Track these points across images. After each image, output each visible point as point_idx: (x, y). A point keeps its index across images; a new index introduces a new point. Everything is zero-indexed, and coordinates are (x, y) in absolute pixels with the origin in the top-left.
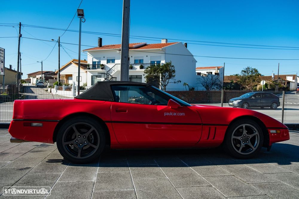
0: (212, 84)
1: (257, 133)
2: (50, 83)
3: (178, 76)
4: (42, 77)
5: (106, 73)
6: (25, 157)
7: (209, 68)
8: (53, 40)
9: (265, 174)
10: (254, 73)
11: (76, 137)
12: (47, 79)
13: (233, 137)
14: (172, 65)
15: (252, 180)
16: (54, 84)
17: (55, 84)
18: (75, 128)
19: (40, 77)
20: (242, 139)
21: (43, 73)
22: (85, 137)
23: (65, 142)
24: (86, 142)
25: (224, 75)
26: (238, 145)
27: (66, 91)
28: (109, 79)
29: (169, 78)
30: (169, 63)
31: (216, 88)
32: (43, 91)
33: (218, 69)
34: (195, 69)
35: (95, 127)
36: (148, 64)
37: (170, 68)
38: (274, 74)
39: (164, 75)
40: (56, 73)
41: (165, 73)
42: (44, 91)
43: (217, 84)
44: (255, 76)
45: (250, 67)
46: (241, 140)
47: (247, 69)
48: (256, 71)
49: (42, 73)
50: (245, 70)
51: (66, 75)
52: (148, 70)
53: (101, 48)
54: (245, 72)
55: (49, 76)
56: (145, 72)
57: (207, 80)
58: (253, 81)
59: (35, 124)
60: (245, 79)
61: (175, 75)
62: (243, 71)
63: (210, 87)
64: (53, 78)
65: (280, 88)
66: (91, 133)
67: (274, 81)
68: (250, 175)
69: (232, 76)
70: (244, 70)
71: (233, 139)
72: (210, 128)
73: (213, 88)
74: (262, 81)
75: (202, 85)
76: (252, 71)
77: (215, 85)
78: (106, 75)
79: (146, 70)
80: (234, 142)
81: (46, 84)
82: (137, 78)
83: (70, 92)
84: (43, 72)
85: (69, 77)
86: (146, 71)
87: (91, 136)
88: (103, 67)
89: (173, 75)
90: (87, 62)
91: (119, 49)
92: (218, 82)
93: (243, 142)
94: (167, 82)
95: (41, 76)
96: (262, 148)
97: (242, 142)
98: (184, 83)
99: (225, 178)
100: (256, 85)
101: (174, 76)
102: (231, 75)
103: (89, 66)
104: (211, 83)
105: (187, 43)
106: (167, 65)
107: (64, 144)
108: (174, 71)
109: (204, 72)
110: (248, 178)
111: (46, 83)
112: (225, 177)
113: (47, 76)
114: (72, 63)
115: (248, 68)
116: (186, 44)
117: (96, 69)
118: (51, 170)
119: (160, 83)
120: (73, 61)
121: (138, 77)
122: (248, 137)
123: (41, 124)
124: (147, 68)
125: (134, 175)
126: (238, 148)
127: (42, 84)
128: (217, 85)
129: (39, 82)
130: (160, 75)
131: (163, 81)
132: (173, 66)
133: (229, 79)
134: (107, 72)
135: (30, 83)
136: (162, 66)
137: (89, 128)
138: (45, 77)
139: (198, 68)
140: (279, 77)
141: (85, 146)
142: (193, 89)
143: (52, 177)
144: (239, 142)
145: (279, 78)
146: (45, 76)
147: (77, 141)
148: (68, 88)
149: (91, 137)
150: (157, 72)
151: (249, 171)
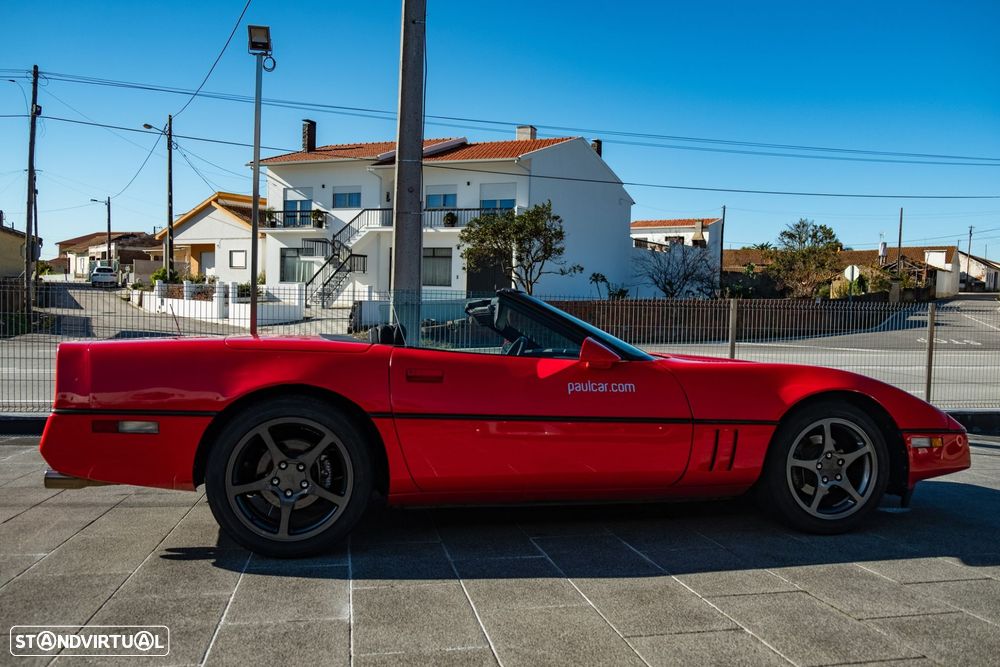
0: (686, 277)
1: (869, 448)
2: (138, 273)
3: (573, 250)
4: (109, 251)
5: (330, 239)
6: (92, 534)
7: (675, 223)
8: (148, 126)
9: (908, 586)
10: (821, 241)
11: (270, 467)
12: (126, 259)
13: (792, 462)
14: (554, 213)
15: (867, 606)
16: (151, 276)
17: (156, 278)
18: (267, 438)
19: (104, 254)
20: (819, 467)
21: (115, 240)
22: (301, 468)
23: (234, 484)
24: (305, 485)
25: (724, 248)
26: (808, 489)
27: (193, 302)
28: (341, 261)
29: (545, 258)
30: (544, 206)
31: (698, 289)
32: (112, 300)
33: (704, 228)
34: (626, 225)
35: (337, 435)
36: (474, 209)
37: (548, 223)
38: (885, 244)
39: (528, 246)
40: (157, 238)
41: (530, 240)
42: (118, 300)
43: (701, 279)
44: (826, 251)
45: (809, 221)
46: (817, 472)
47: (799, 227)
48: (828, 234)
49: (109, 237)
50: (793, 232)
51: (193, 246)
52: (473, 230)
53: (313, 154)
54: (791, 236)
55: (132, 249)
56: (462, 238)
57: (669, 263)
58: (817, 267)
59: (131, 426)
60: (792, 262)
61: (563, 249)
62: (784, 233)
63: (679, 286)
64: (146, 257)
65: (905, 289)
66: (323, 453)
67: (885, 268)
68: (858, 590)
69: (749, 249)
70: (788, 230)
71: (793, 468)
72: (718, 432)
73: (688, 292)
74: (850, 268)
75: (650, 281)
76: (814, 236)
77: (693, 280)
78: (330, 248)
79: (466, 231)
80: (795, 477)
81: (125, 275)
82: (434, 256)
83: (209, 303)
84: (113, 237)
85: (203, 252)
86: (466, 234)
87: (322, 463)
88: (320, 219)
89: (558, 246)
90: (265, 204)
91: (375, 158)
92: (703, 270)
93: (823, 478)
94: (536, 269)
95: (104, 248)
96: (886, 496)
97: (820, 478)
98: (594, 275)
99: (779, 599)
100: (829, 282)
101: (560, 251)
102: (746, 247)
103: (271, 217)
104: (681, 274)
105: (600, 139)
106: (538, 214)
107: (233, 491)
108: (560, 235)
109: (657, 237)
110: (855, 599)
111: (124, 272)
112: (780, 596)
113: (127, 248)
114: (214, 204)
115: (803, 225)
116: (599, 143)
117: (294, 225)
118: (193, 583)
119: (514, 275)
120: (216, 200)
121: (438, 253)
122: (840, 463)
123: (150, 426)
124: (470, 225)
125: (478, 595)
126: (808, 499)
127: (109, 278)
128: (702, 281)
129: (99, 270)
130: (514, 246)
131: (524, 267)
132: (556, 218)
133: (737, 260)
134: (334, 237)
135: (67, 271)
136: (520, 217)
137: (314, 438)
138: (119, 253)
139: (637, 224)
140: (902, 254)
141: (303, 496)
142: (623, 293)
143: (200, 606)
144: (811, 478)
145: (903, 258)
146: (120, 248)
147: (276, 482)
148: (199, 290)
149: (323, 467)
150: (504, 239)
151: (851, 576)
